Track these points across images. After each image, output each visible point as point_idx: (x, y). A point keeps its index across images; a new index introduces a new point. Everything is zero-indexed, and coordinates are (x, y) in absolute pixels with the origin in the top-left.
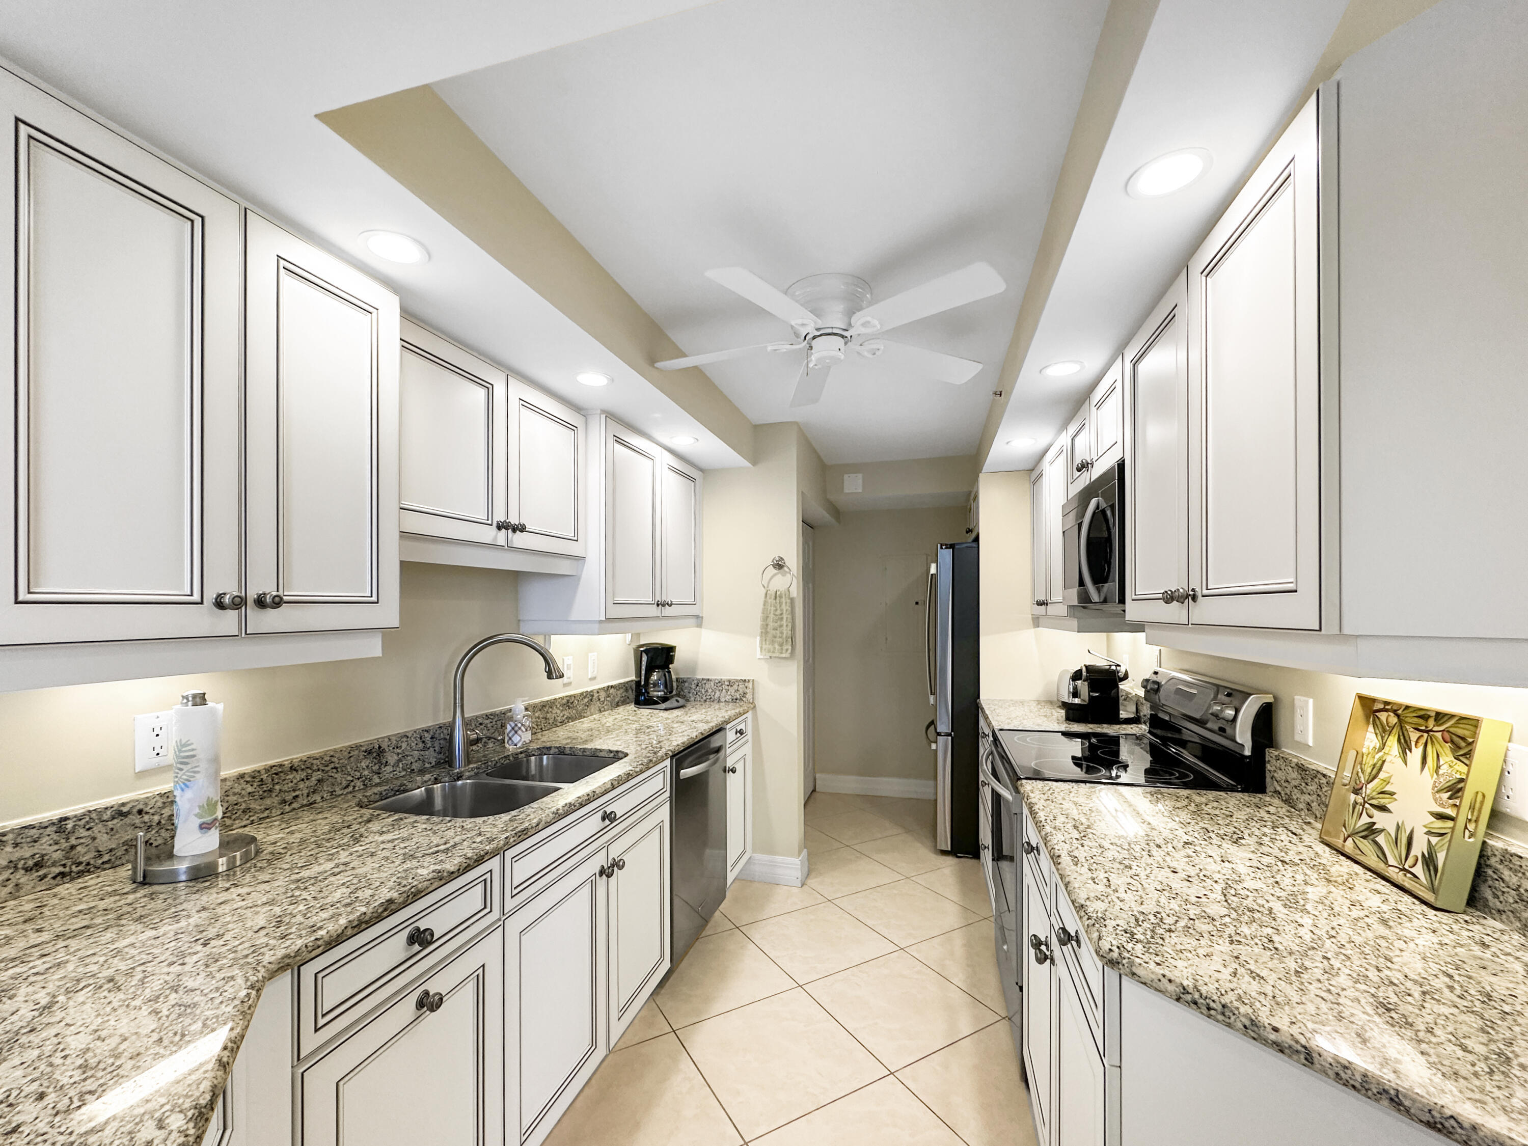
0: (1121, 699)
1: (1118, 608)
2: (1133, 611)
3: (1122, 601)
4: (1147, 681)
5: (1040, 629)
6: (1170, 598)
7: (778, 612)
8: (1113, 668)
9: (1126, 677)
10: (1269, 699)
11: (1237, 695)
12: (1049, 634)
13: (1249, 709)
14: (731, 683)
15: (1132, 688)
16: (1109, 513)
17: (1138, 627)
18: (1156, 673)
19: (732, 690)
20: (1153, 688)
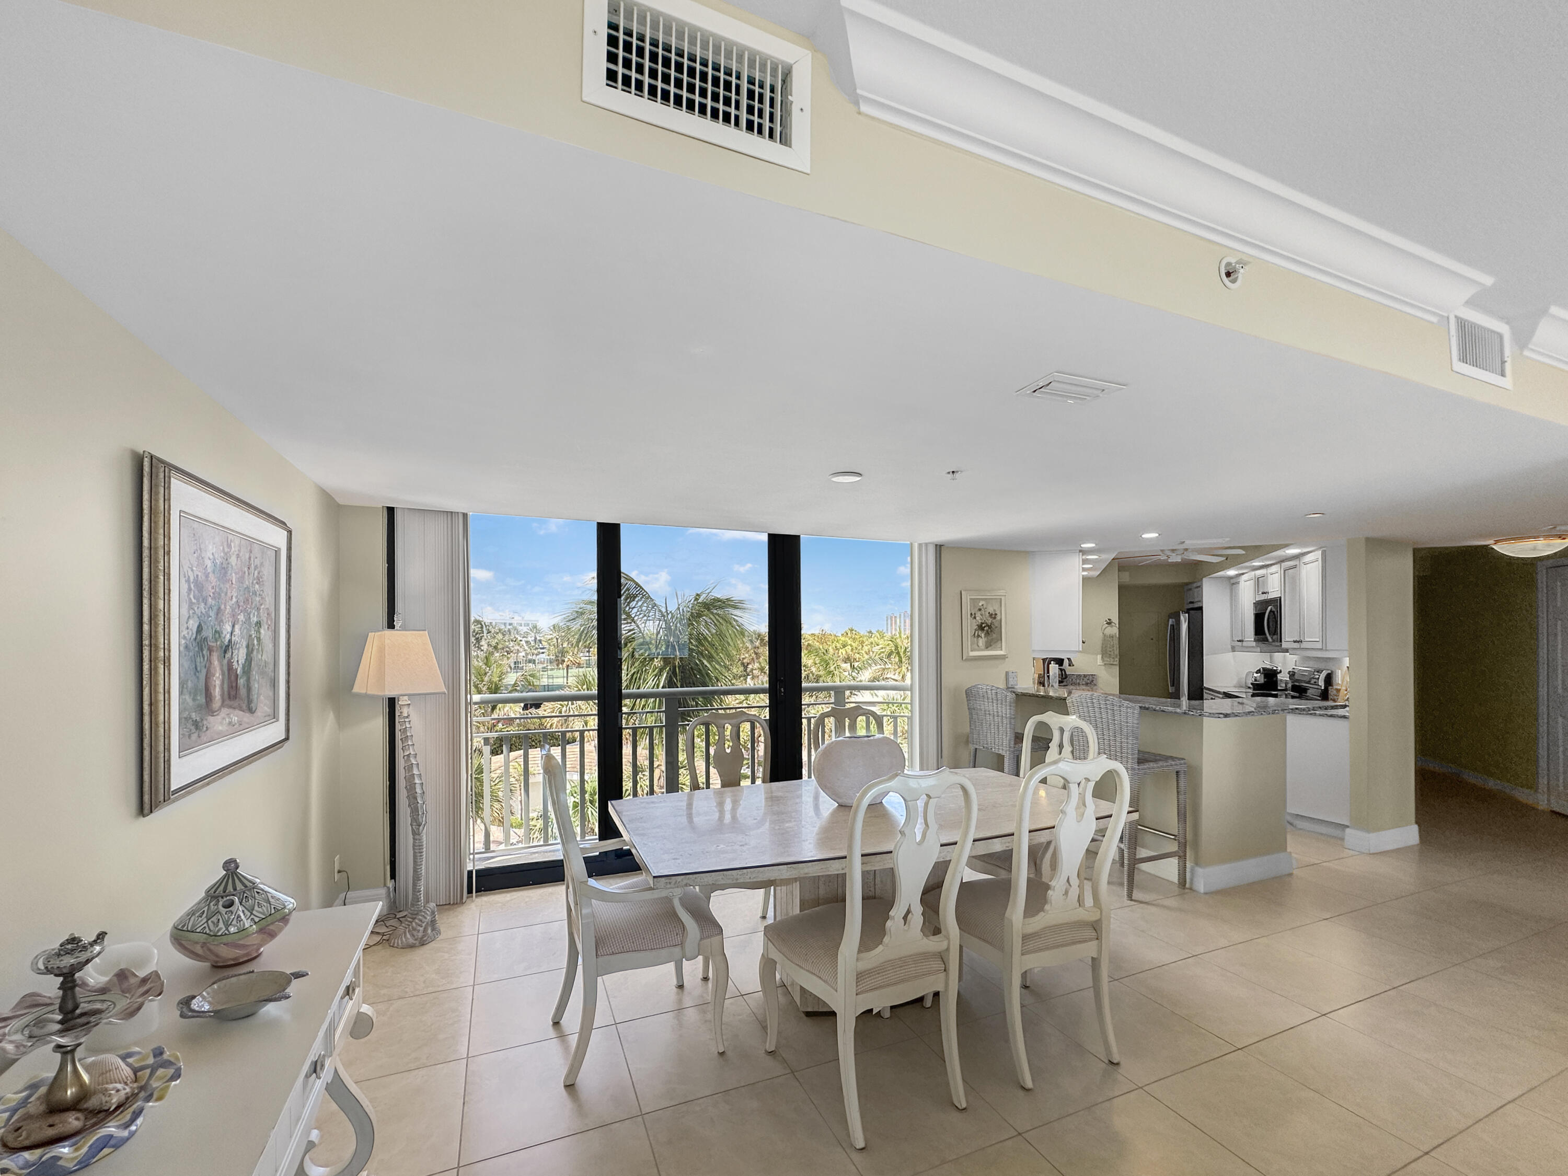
0: (1279, 682)
1: (1279, 644)
2: (1284, 645)
3: (1281, 641)
4: (1290, 672)
5: (1236, 653)
6: (1295, 642)
7: (1112, 644)
8: (1275, 668)
9: (1281, 672)
10: (1330, 672)
11: (1320, 671)
12: (1241, 655)
13: (1323, 676)
14: (1085, 676)
15: (1283, 677)
16: (1276, 613)
17: (1287, 651)
18: (1294, 669)
19: (1085, 679)
20: (1292, 674)
